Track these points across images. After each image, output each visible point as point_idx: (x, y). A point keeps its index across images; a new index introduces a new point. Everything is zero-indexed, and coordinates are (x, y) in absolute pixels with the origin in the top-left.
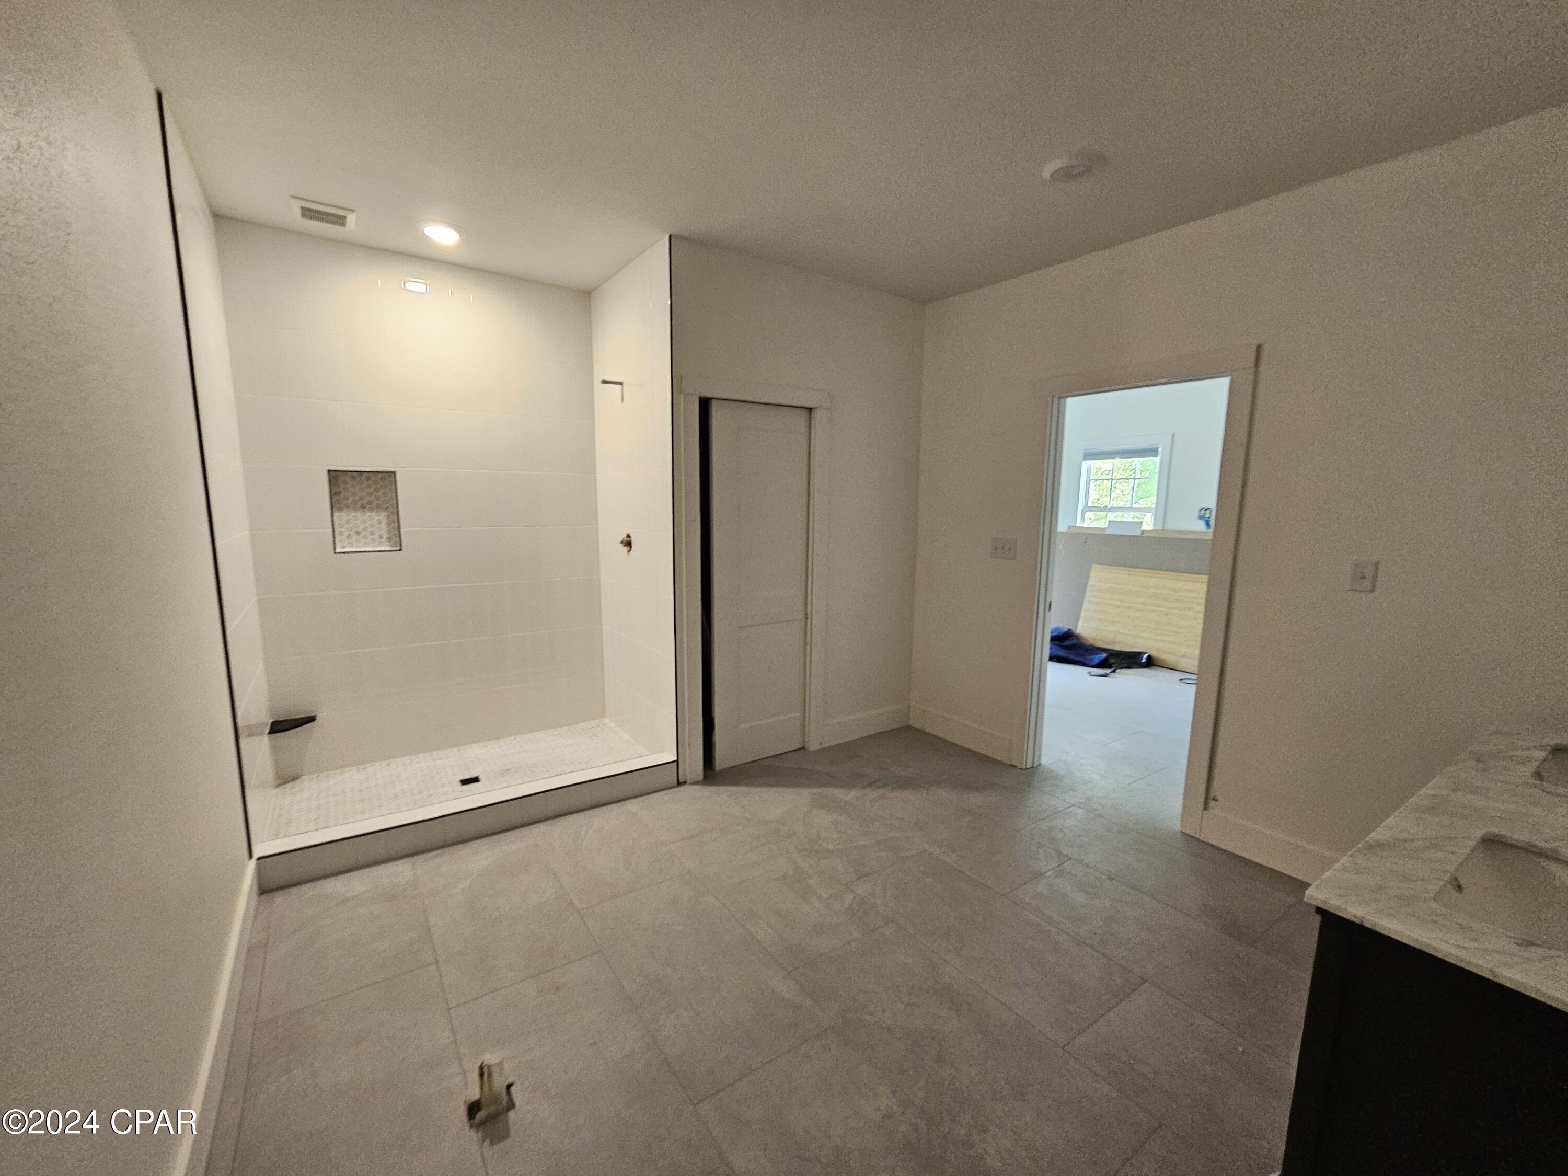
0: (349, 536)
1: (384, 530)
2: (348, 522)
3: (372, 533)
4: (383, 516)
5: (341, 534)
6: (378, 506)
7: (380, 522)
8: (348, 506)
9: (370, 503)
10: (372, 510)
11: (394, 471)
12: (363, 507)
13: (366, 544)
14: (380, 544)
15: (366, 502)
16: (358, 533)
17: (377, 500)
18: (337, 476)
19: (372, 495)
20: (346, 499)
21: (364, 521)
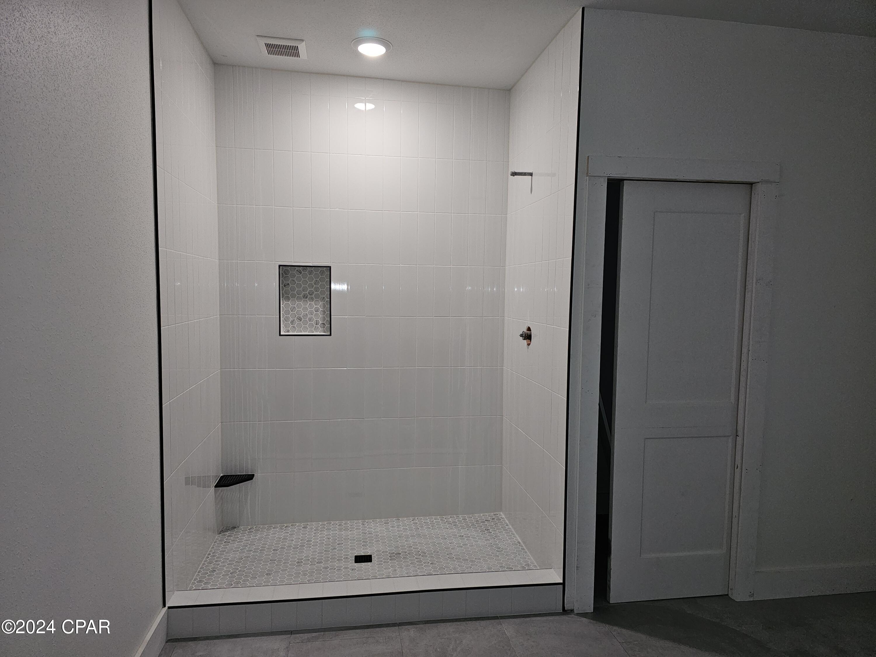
0: (292, 322)
1: (320, 318)
2: (293, 309)
3: (310, 320)
4: (319, 305)
5: (286, 319)
6: (317, 296)
7: (317, 311)
8: (293, 296)
9: (311, 293)
10: (312, 299)
11: (330, 266)
12: (305, 297)
13: (305, 329)
14: (316, 329)
15: (307, 292)
16: (300, 319)
17: (316, 291)
18: (287, 270)
19: (313, 286)
20: (293, 289)
21: (305, 309)
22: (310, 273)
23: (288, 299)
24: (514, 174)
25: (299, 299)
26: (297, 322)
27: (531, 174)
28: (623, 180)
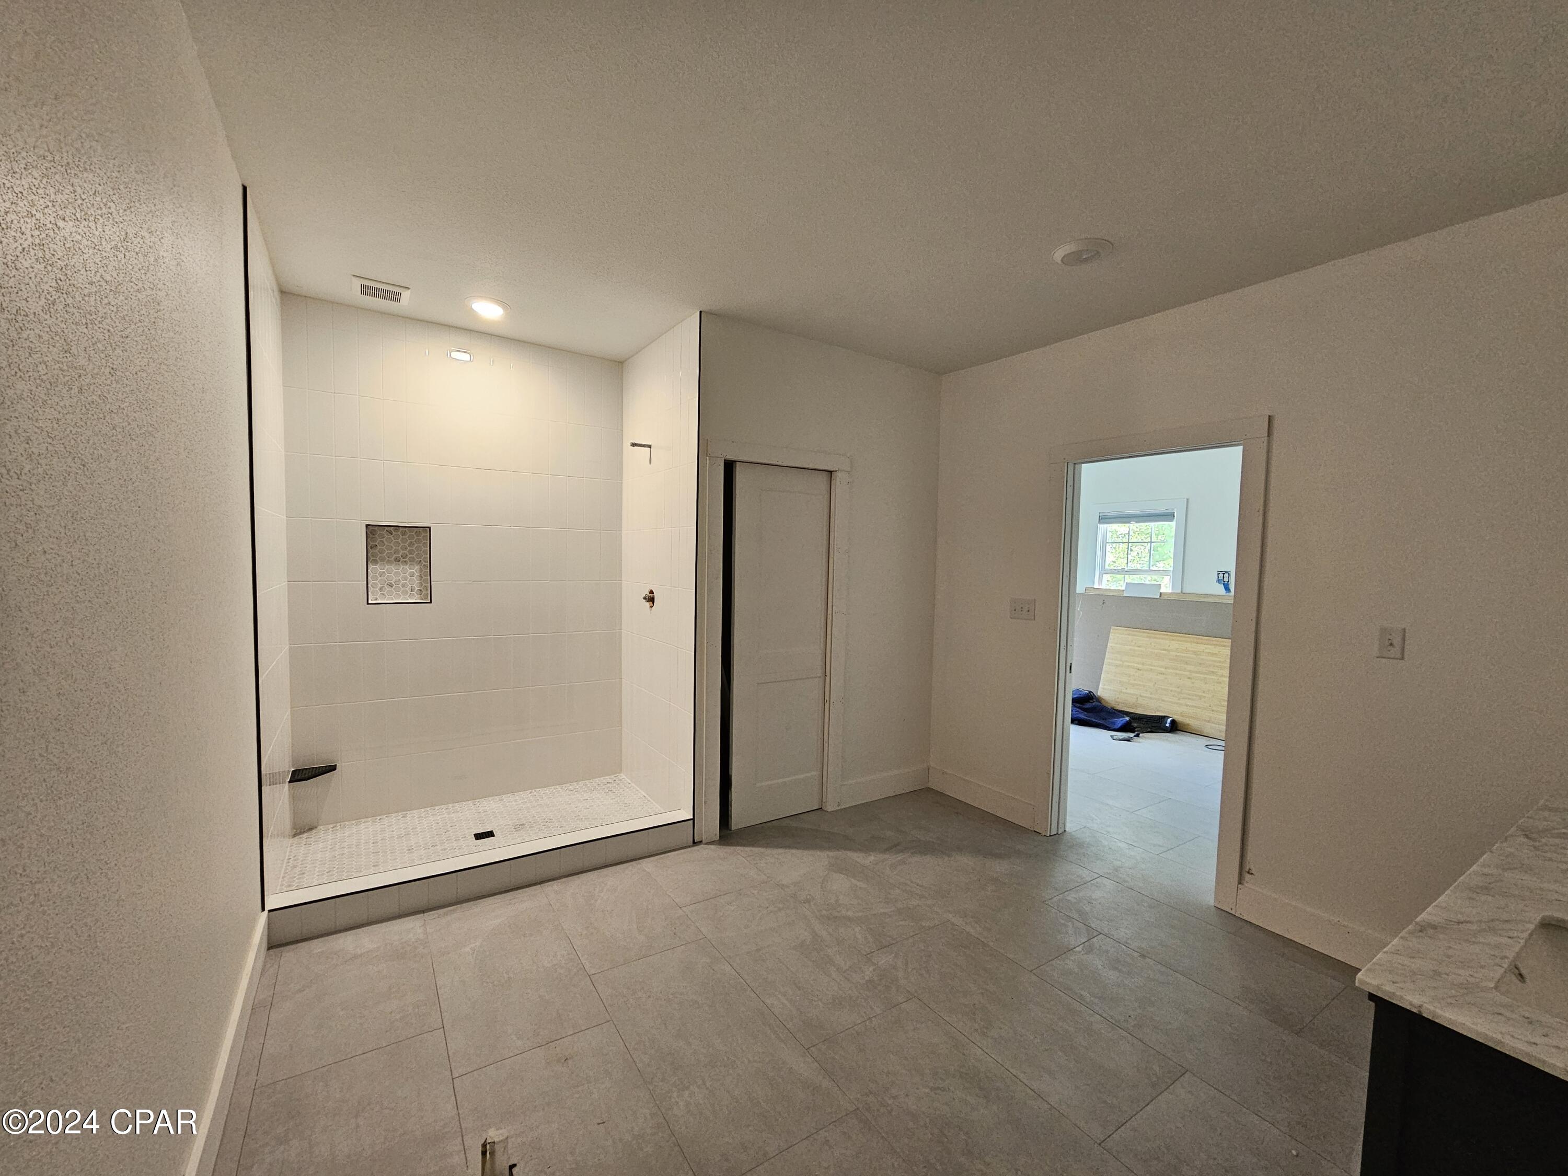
0: (381, 589)
1: (416, 582)
2: (382, 574)
3: (403, 586)
4: (415, 569)
5: (375, 585)
6: (412, 560)
7: (412, 575)
8: (382, 560)
9: (404, 556)
10: (406, 563)
11: (429, 526)
12: (397, 560)
13: (397, 596)
14: (411, 596)
15: (400, 555)
16: (391, 585)
17: (411, 554)
18: (374, 530)
19: (406, 549)
20: (381, 552)
21: (397, 574)
22: (404, 534)
23: (375, 562)
24: (634, 445)
25: (389, 562)
26: (388, 588)
27: (650, 446)
28: (736, 461)
